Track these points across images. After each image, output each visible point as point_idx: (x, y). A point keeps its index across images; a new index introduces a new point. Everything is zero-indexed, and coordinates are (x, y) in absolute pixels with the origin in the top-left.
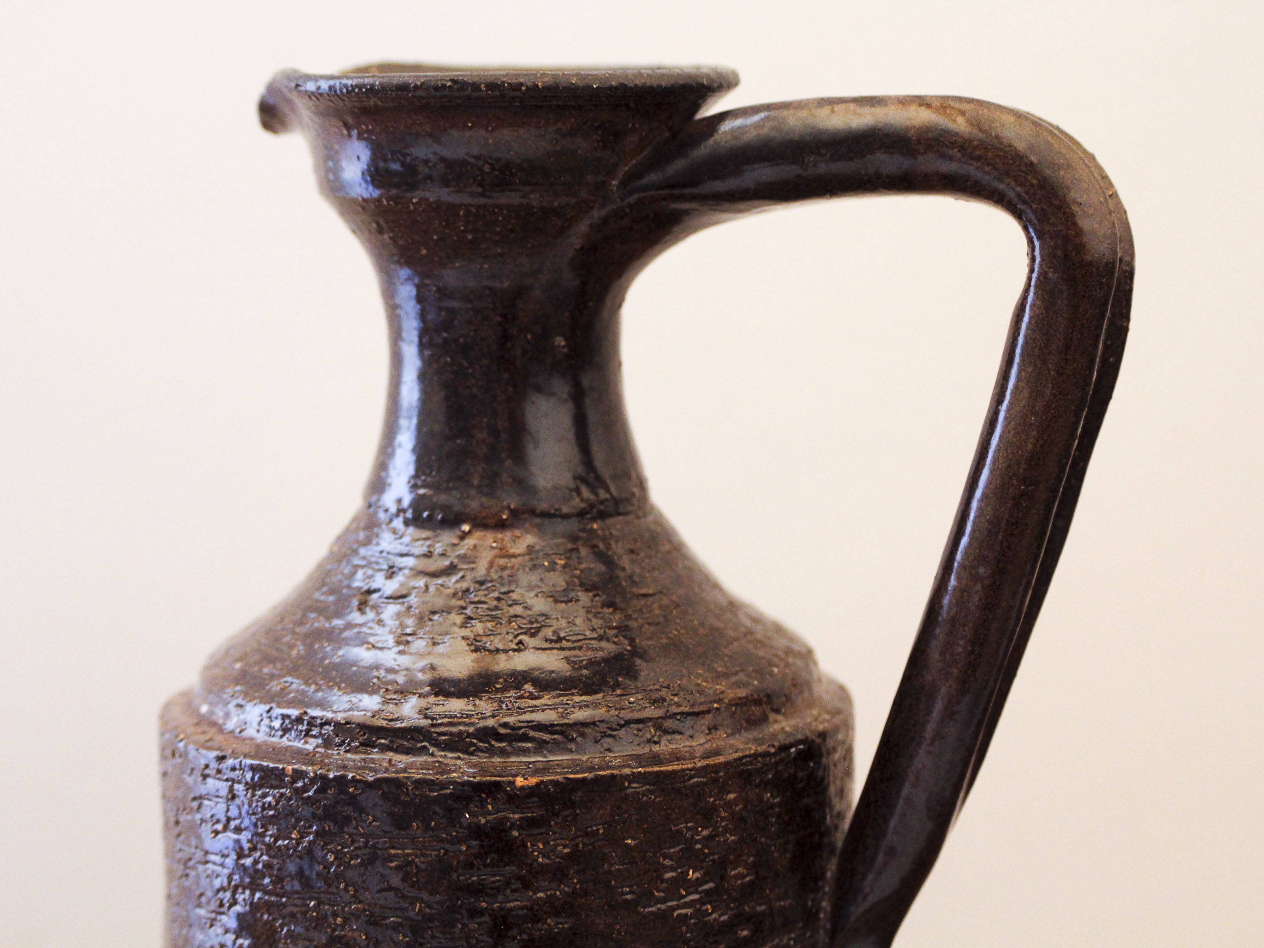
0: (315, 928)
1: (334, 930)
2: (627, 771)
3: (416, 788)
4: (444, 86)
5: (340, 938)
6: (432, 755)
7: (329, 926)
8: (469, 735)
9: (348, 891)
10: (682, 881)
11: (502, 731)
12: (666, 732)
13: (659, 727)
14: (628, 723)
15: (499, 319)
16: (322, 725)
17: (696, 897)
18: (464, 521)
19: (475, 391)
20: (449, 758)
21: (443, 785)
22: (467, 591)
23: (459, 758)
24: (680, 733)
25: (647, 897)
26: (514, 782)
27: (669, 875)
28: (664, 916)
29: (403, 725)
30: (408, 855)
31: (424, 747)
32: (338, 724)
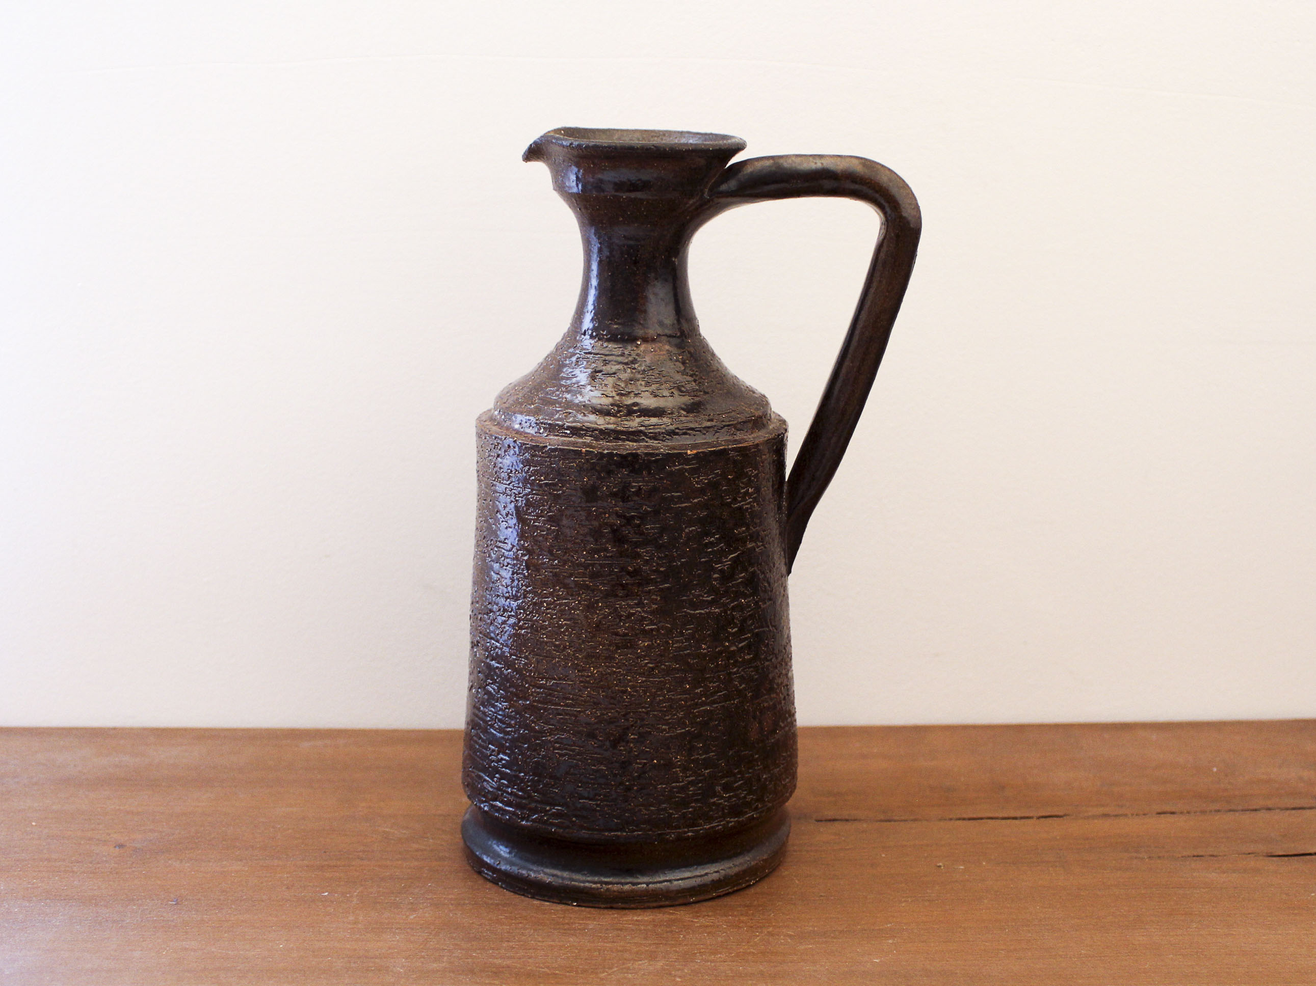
0: (595, 519)
1: (604, 520)
2: (730, 447)
3: (646, 456)
4: (650, 148)
5: (607, 523)
6: (647, 442)
7: (602, 518)
8: (663, 433)
9: (612, 503)
10: (747, 493)
11: (677, 431)
12: (738, 430)
13: (735, 428)
14: (725, 426)
15: (651, 249)
16: (592, 431)
17: (751, 500)
18: (638, 340)
19: (639, 281)
20: (655, 443)
21: (658, 455)
22: (644, 370)
23: (659, 443)
24: (743, 430)
25: (735, 500)
26: (687, 453)
27: (742, 491)
28: (740, 508)
29: (633, 430)
30: (641, 485)
31: (643, 439)
32: (601, 430)
